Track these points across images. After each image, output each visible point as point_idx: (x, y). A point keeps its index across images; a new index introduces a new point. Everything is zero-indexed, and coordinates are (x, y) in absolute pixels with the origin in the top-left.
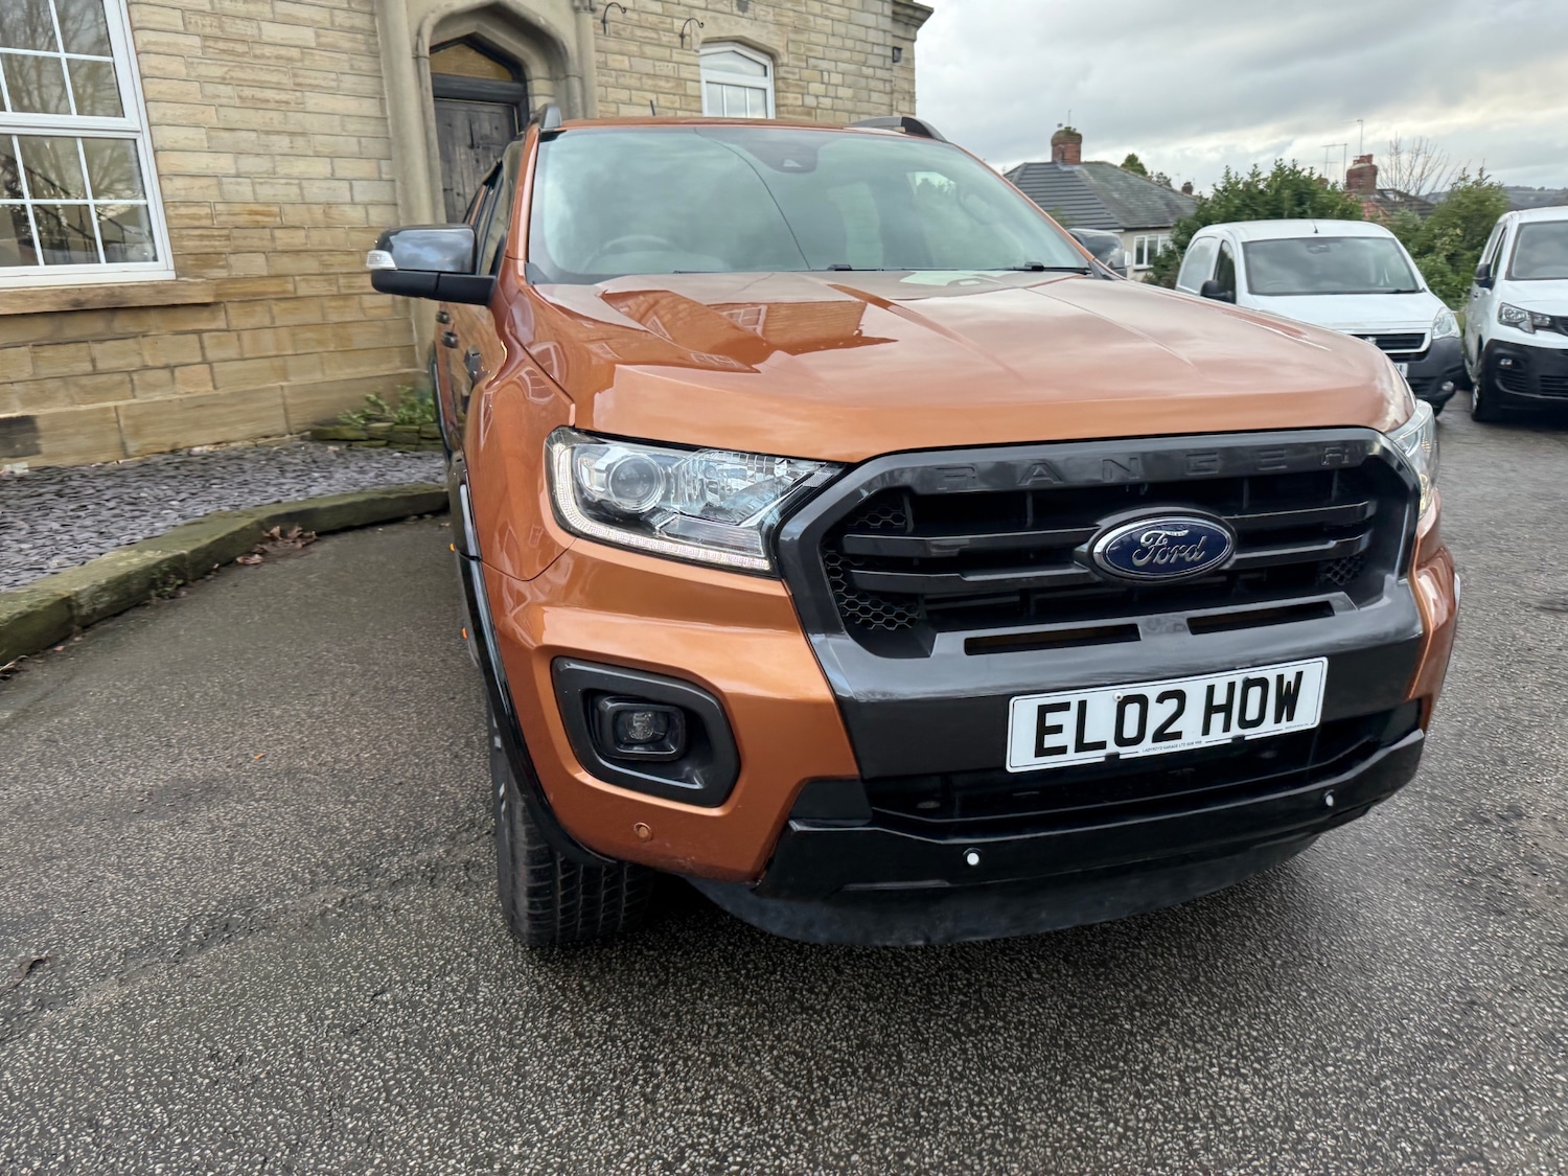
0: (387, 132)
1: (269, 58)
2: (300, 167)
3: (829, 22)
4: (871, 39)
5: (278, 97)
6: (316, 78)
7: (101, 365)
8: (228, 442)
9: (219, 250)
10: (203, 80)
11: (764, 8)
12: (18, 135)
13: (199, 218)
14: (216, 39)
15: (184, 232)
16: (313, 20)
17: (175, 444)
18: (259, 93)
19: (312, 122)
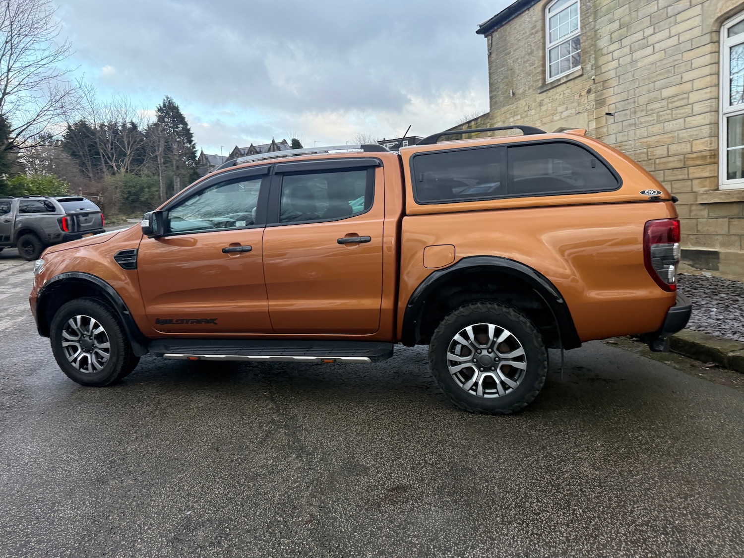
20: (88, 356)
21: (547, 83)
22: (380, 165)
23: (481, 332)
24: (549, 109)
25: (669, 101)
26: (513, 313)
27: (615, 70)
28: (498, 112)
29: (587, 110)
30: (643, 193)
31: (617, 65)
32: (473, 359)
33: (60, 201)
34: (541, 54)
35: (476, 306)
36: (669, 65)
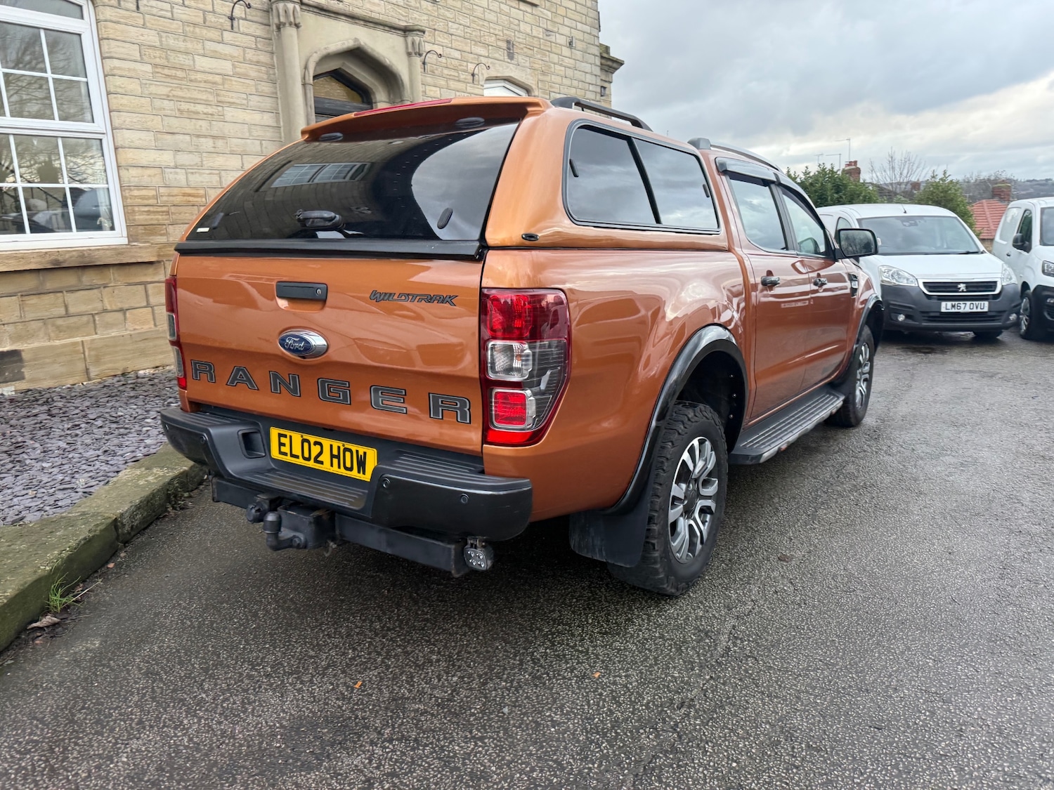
0: (281, 138)
1: (200, 82)
2: (219, 161)
3: (563, 68)
4: (588, 81)
5: (205, 111)
6: (232, 97)
7: (72, 310)
8: (163, 366)
9: (161, 222)
10: (152, 96)
11: (523, 57)
12: (14, 134)
13: (148, 198)
14: (164, 67)
15: (136, 209)
16: (231, 56)
17: (125, 369)
18: (192, 107)
19: (228, 129)
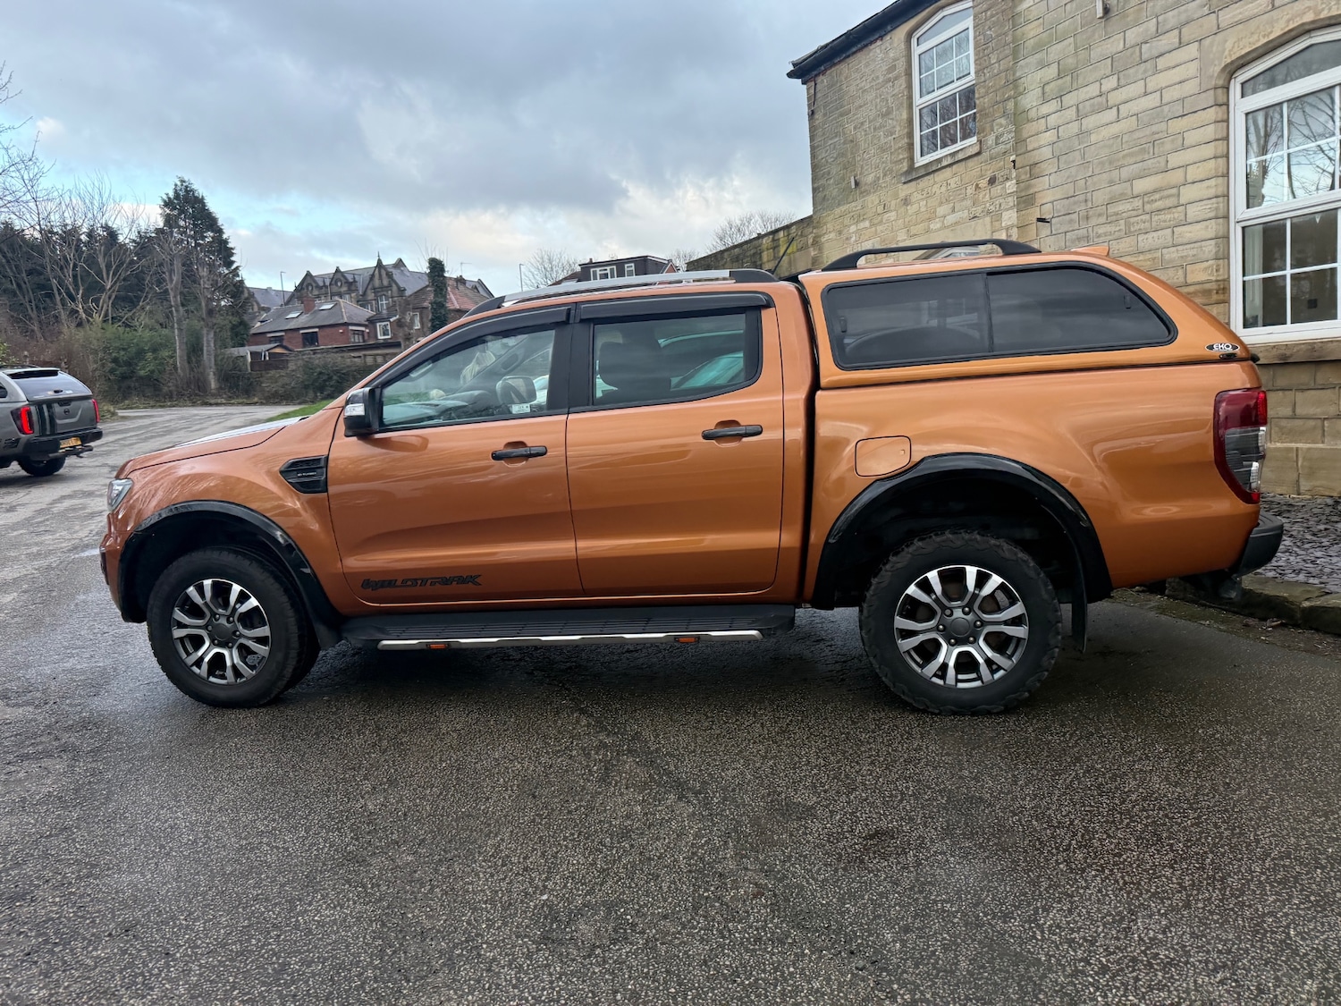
12: (1292, 218)
20: (226, 652)
21: (917, 165)
22: (769, 304)
23: (954, 580)
24: (922, 210)
25: (1146, 199)
26: (1006, 546)
27: (1050, 148)
28: (829, 215)
29: (989, 212)
30: (1211, 347)
31: (1055, 139)
32: (937, 626)
33: (14, 376)
34: (905, 116)
35: (944, 537)
36: (1143, 141)
